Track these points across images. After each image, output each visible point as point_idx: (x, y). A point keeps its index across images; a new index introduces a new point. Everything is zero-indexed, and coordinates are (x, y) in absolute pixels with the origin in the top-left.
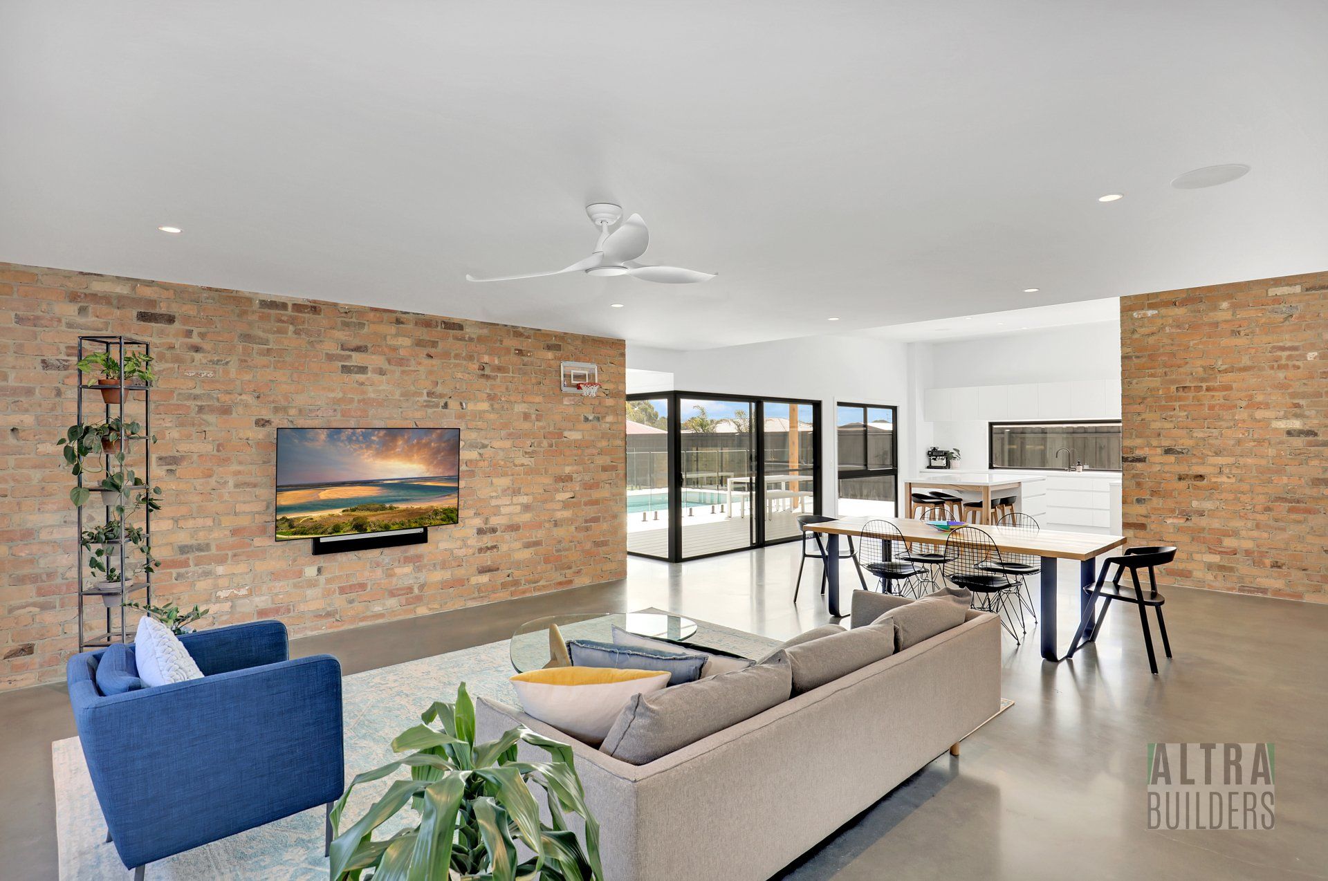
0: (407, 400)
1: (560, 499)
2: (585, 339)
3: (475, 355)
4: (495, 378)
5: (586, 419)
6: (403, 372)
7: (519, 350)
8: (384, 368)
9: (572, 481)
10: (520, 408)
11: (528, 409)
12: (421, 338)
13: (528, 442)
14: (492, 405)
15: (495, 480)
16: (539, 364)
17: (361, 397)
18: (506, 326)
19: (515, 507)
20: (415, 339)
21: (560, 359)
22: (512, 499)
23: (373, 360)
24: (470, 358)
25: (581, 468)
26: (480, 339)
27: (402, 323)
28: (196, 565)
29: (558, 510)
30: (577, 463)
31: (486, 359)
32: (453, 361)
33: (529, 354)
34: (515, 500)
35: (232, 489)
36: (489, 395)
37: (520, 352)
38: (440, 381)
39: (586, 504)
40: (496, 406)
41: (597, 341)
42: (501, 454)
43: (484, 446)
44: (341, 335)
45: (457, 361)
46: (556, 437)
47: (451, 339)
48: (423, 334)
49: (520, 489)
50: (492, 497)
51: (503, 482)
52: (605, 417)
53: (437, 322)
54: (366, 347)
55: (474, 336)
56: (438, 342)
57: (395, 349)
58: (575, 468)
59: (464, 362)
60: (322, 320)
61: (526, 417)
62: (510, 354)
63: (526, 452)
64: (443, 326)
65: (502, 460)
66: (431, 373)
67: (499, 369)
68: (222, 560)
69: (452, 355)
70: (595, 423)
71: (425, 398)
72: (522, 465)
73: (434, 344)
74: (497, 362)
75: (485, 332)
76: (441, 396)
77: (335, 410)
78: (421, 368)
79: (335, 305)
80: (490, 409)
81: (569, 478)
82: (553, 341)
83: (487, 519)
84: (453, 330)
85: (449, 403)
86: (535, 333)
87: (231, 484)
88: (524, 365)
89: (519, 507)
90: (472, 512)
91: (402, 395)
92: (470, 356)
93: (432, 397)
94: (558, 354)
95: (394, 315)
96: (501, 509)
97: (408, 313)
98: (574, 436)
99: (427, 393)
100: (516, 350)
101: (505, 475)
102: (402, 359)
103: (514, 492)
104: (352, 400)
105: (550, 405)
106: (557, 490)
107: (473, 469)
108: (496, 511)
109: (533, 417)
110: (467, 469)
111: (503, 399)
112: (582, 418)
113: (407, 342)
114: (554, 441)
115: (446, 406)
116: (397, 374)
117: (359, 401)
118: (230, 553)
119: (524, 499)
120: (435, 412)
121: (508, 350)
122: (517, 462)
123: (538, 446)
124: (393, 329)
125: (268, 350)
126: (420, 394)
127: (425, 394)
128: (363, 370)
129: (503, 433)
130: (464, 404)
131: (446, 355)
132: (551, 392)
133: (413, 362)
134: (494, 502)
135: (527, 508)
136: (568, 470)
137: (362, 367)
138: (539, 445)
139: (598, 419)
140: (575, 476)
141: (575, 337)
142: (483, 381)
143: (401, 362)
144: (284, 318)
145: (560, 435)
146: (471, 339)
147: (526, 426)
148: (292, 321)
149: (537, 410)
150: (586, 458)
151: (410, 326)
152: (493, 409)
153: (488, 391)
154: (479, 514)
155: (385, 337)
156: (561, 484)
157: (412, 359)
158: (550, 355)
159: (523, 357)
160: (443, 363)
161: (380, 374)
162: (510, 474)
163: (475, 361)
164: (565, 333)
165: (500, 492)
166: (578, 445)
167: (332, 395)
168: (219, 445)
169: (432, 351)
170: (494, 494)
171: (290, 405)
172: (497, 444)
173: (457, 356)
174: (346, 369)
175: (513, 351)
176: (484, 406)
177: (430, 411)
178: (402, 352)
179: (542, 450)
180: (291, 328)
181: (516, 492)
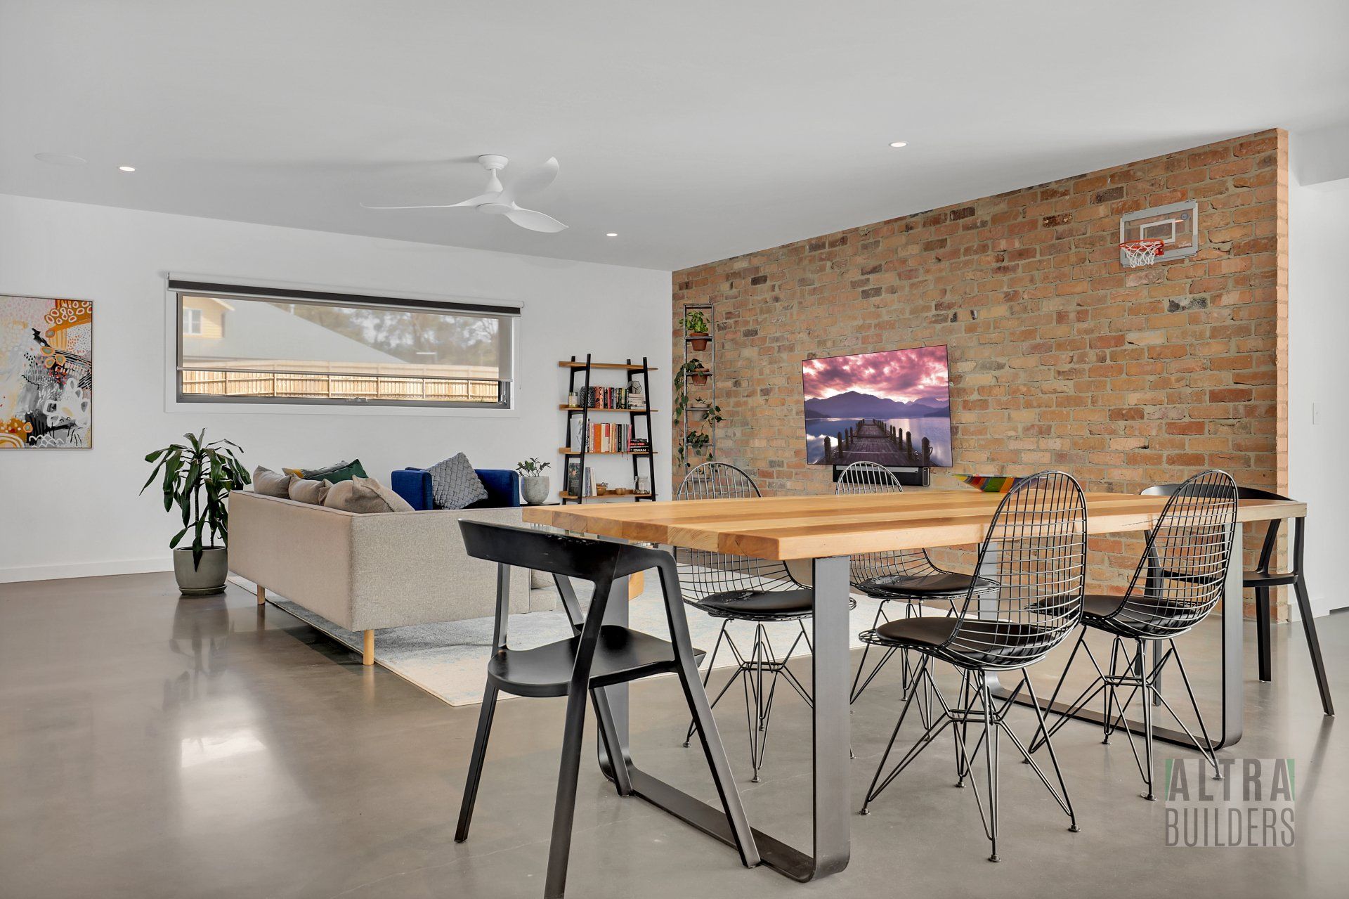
0: (917, 317)
1: (1120, 448)
2: (1171, 162)
3: (989, 242)
4: (1014, 269)
5: (1175, 307)
6: (912, 285)
7: (1049, 218)
8: (895, 285)
9: (1142, 417)
10: (1051, 306)
11: (1063, 305)
12: (930, 240)
13: (1064, 357)
14: (1011, 308)
15: (1014, 414)
16: (1083, 230)
17: (876, 321)
18: (1031, 188)
19: (1041, 454)
20: (924, 243)
21: (1119, 212)
22: (1037, 442)
23: (887, 279)
24: (984, 248)
25: (1162, 395)
26: (996, 219)
27: (911, 228)
28: (777, 478)
29: (1116, 467)
30: (1154, 387)
31: (1003, 244)
32: (963, 258)
33: (1065, 220)
34: (1044, 443)
35: (795, 417)
36: (1007, 294)
37: (1052, 221)
38: (948, 288)
39: (1171, 461)
40: (1016, 308)
41: (1200, 155)
42: (1022, 374)
43: (1000, 367)
44: (860, 260)
45: (967, 258)
46: (1113, 344)
47: (960, 232)
48: (932, 234)
49: (1050, 427)
50: (1010, 438)
51: (1026, 416)
52: (1220, 296)
53: (946, 215)
54: (880, 265)
55: (988, 218)
56: (946, 239)
57: (904, 261)
58: (1149, 395)
59: (976, 257)
60: (848, 249)
61: (1061, 317)
62: (1036, 228)
63: (1059, 373)
64: (952, 217)
65: (1025, 385)
66: (938, 280)
67: (1021, 254)
68: (789, 477)
69: (962, 251)
70: (1195, 309)
71: (934, 312)
72: (1055, 391)
73: (942, 243)
74: (1017, 245)
75: (1003, 207)
76: (950, 306)
77: (857, 338)
78: (929, 277)
79: (857, 229)
80: (1008, 314)
81: (1137, 414)
82: (1109, 185)
83: (1003, 467)
84: (963, 218)
85: (958, 315)
86: (1076, 185)
87: (794, 412)
88: (1058, 238)
89: (1048, 455)
90: (984, 456)
91: (911, 313)
92: (984, 246)
93: (941, 310)
94: (1117, 203)
95: (904, 222)
96: (1023, 455)
97: (917, 215)
98: (1153, 338)
99: (936, 306)
100: (1045, 219)
101: (1028, 405)
102: (911, 271)
103: (1041, 432)
104: (870, 326)
105: (1101, 292)
106: (1113, 432)
107: (987, 398)
108: (1015, 457)
109: (1072, 316)
110: (980, 398)
111: (1025, 297)
112: (1166, 305)
113: (915, 249)
114: (1108, 351)
115: (955, 318)
116: (907, 289)
117: (876, 326)
118: (794, 471)
119: (1056, 444)
120: (944, 327)
121: (1033, 224)
122: (1046, 386)
123: (1078, 362)
124: (903, 238)
125: (815, 289)
126: (928, 308)
127: (934, 307)
128: (877, 291)
129: (1026, 345)
130: (975, 312)
131: (955, 253)
132: (1104, 272)
133: (921, 271)
134: (1013, 445)
135: (1061, 457)
136: (1132, 399)
137: (877, 289)
138: (1082, 360)
139: (1203, 303)
140: (1148, 409)
141: (1150, 163)
142: (1000, 276)
143: (910, 274)
144: (823, 257)
145: (1120, 340)
146: (984, 224)
147: (1061, 331)
148: (829, 257)
149: (1079, 305)
150: (1173, 378)
151: (920, 229)
152: (1012, 314)
153: (1005, 289)
154: (993, 460)
155: (897, 250)
156: (1122, 423)
157: (920, 267)
158: (1102, 210)
159: (1056, 227)
160: (951, 264)
161: (892, 293)
162: (1035, 404)
163: (990, 252)
164: (1131, 165)
165: (1020, 430)
166: (1156, 355)
167: (855, 323)
168: (788, 378)
169: (941, 251)
170: (1012, 433)
171: (827, 338)
172: (1017, 363)
173: (967, 251)
174: (866, 294)
175: (1041, 222)
176: (1001, 310)
177: (938, 327)
178: (911, 263)
179: (1086, 367)
180: (829, 264)
181: (1044, 432)
